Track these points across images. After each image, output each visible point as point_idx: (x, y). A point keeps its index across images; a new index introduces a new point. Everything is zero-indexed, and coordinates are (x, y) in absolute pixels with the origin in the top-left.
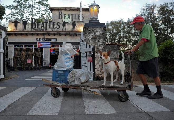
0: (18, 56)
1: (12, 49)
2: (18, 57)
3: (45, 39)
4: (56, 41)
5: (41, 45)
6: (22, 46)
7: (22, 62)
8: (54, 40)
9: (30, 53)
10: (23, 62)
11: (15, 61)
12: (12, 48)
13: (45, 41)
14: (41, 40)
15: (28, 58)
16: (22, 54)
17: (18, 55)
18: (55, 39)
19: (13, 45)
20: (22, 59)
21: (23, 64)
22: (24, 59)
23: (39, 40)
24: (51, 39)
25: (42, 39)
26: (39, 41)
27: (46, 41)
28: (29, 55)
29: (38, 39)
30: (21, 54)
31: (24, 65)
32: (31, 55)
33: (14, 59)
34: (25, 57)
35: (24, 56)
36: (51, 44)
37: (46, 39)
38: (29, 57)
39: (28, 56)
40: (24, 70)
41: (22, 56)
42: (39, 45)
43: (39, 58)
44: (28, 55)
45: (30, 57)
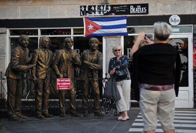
0: (24, 67)
1: (5, 43)
2: (23, 71)
3: (109, 8)
4: (147, 12)
5: (96, 28)
6: (36, 32)
7: (37, 86)
8: (139, 9)
9: (63, 53)
10: (41, 86)
11: (15, 82)
12: (5, 39)
13: (108, 13)
14: (94, 11)
15: (58, 73)
16: (39, 60)
17: (22, 61)
18: (142, 6)
19: (8, 31)
20: (37, 76)
21: (40, 94)
22: (43, 77)
23: (90, 11)
24: (129, 6)
25: (99, 6)
26: (88, 15)
27: (113, 15)
28: (61, 62)
29: (85, 7)
30: (33, 57)
31: (43, 97)
32: (68, 60)
33: (11, 76)
34: (46, 69)
35: (44, 66)
36: (128, 24)
37: (112, 6)
38: (59, 69)
39: (56, 67)
40: (43, 114)
41: (38, 64)
42: (91, 27)
43: (95, 73)
44: (56, 62)
45: (63, 68)
